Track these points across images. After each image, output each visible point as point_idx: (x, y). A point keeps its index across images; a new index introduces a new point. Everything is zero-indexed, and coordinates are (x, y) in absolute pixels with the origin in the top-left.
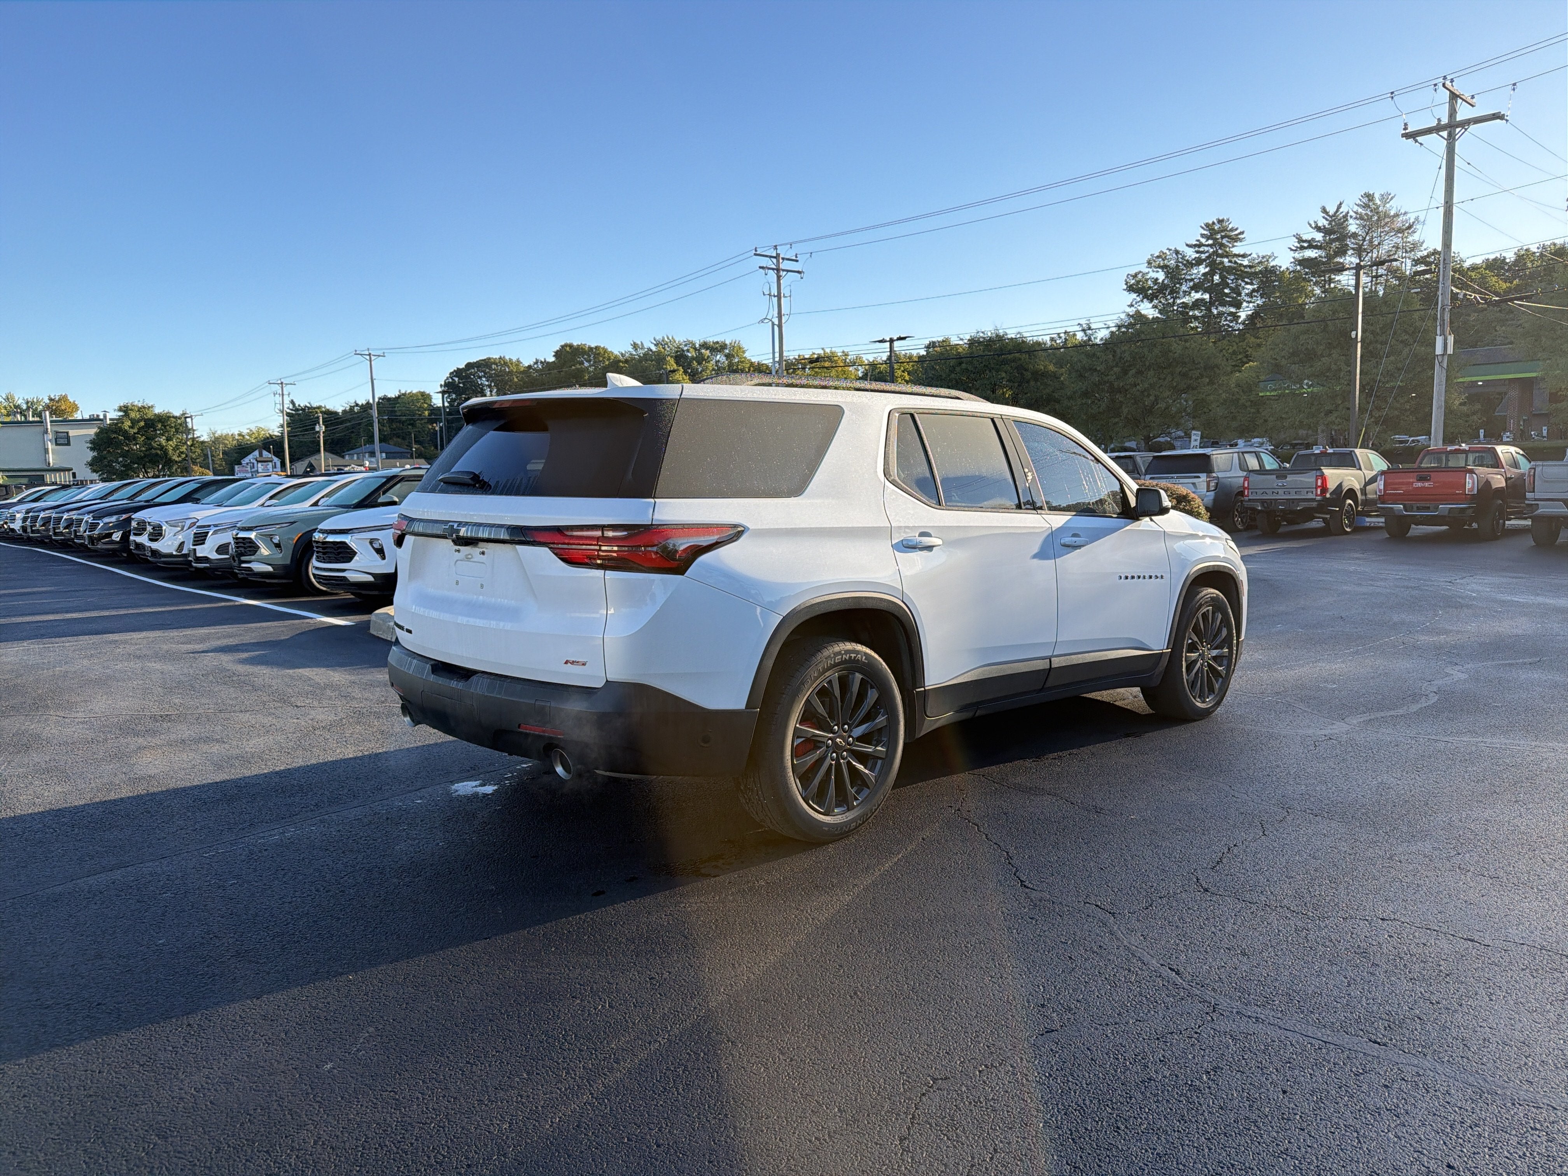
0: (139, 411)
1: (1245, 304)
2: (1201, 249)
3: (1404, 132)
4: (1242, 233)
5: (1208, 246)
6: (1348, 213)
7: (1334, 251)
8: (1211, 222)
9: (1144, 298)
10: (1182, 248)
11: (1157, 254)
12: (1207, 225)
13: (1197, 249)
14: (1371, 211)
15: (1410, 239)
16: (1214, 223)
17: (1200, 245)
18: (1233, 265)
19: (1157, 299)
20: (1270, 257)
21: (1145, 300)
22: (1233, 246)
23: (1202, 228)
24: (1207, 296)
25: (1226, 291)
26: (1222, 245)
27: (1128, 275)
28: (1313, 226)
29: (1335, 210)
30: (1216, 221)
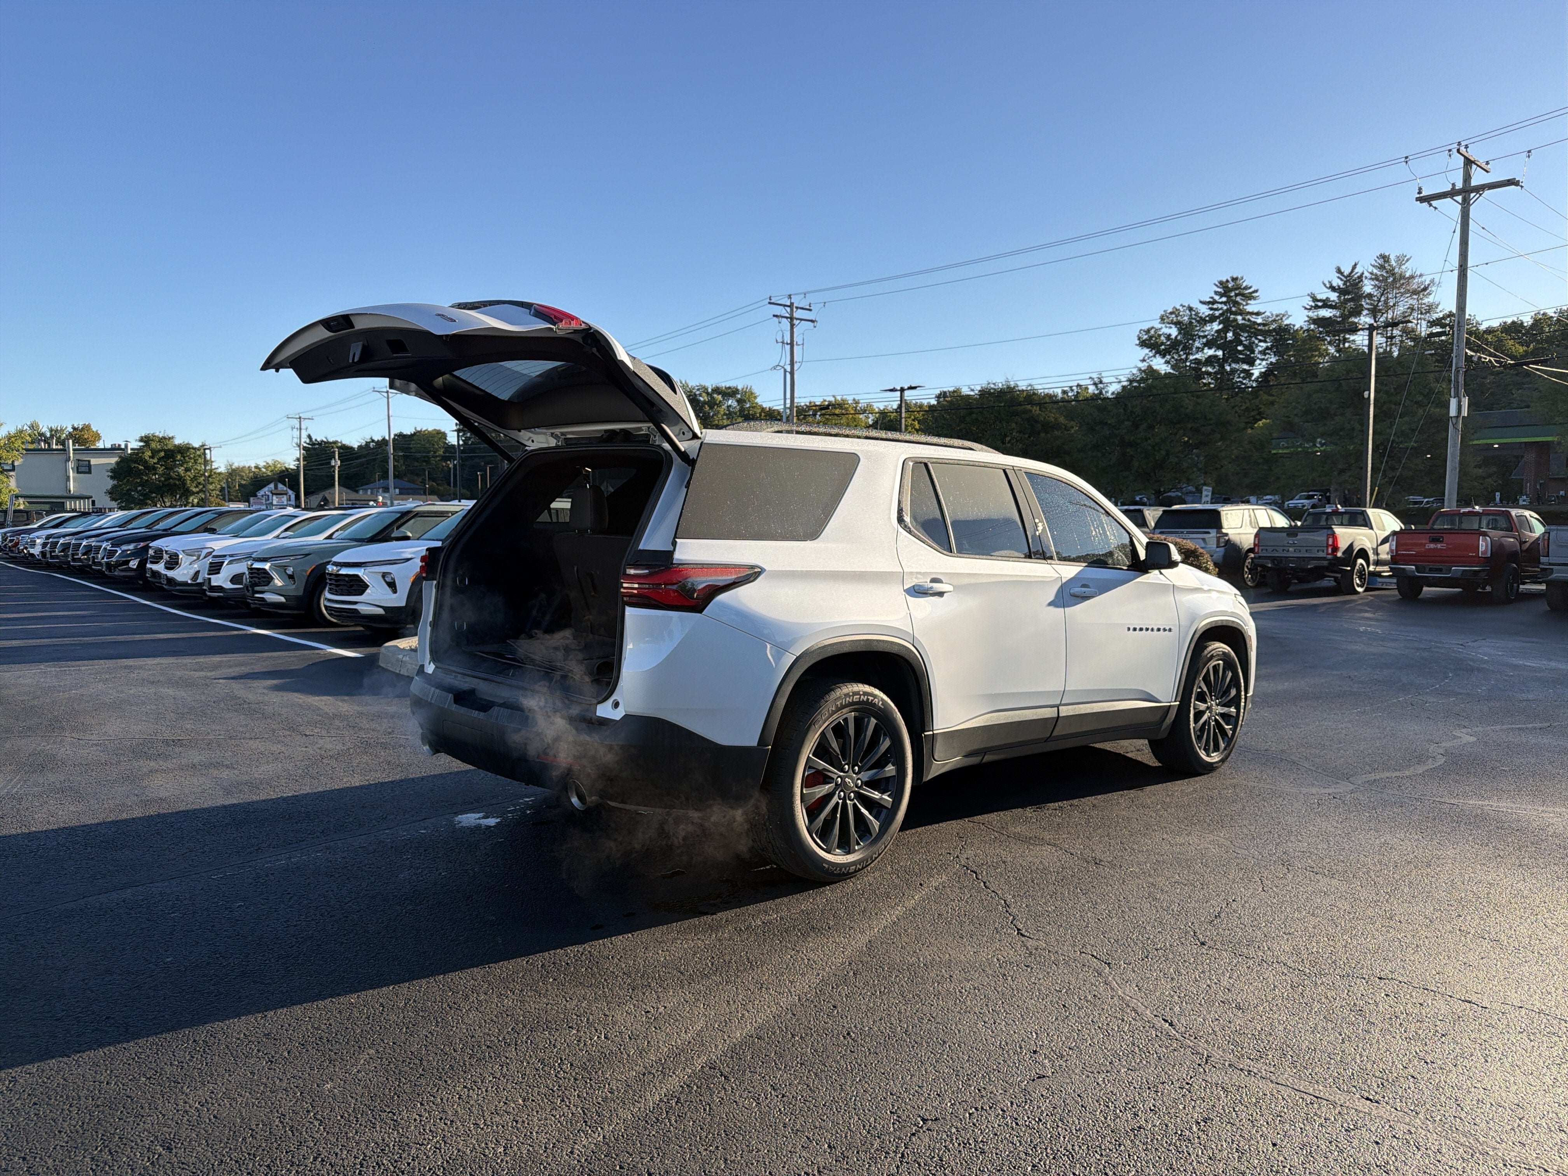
0: (159, 441)
1: (1258, 362)
2: (1215, 306)
3: (1418, 196)
4: (1256, 291)
5: (1221, 303)
6: (1363, 273)
7: (1349, 312)
8: (1224, 280)
9: (1156, 353)
10: (1196, 305)
11: (1170, 310)
12: (1221, 283)
13: (1210, 306)
14: (1387, 272)
15: (1426, 301)
16: (1227, 281)
17: (1214, 302)
18: (1246, 322)
19: (1169, 355)
20: (1284, 315)
21: (1157, 355)
22: (1247, 304)
23: (1216, 285)
24: (1220, 353)
25: (1240, 348)
26: (1236, 303)
27: (1141, 330)
28: (1328, 285)
29: (1350, 270)
30: (1230, 279)
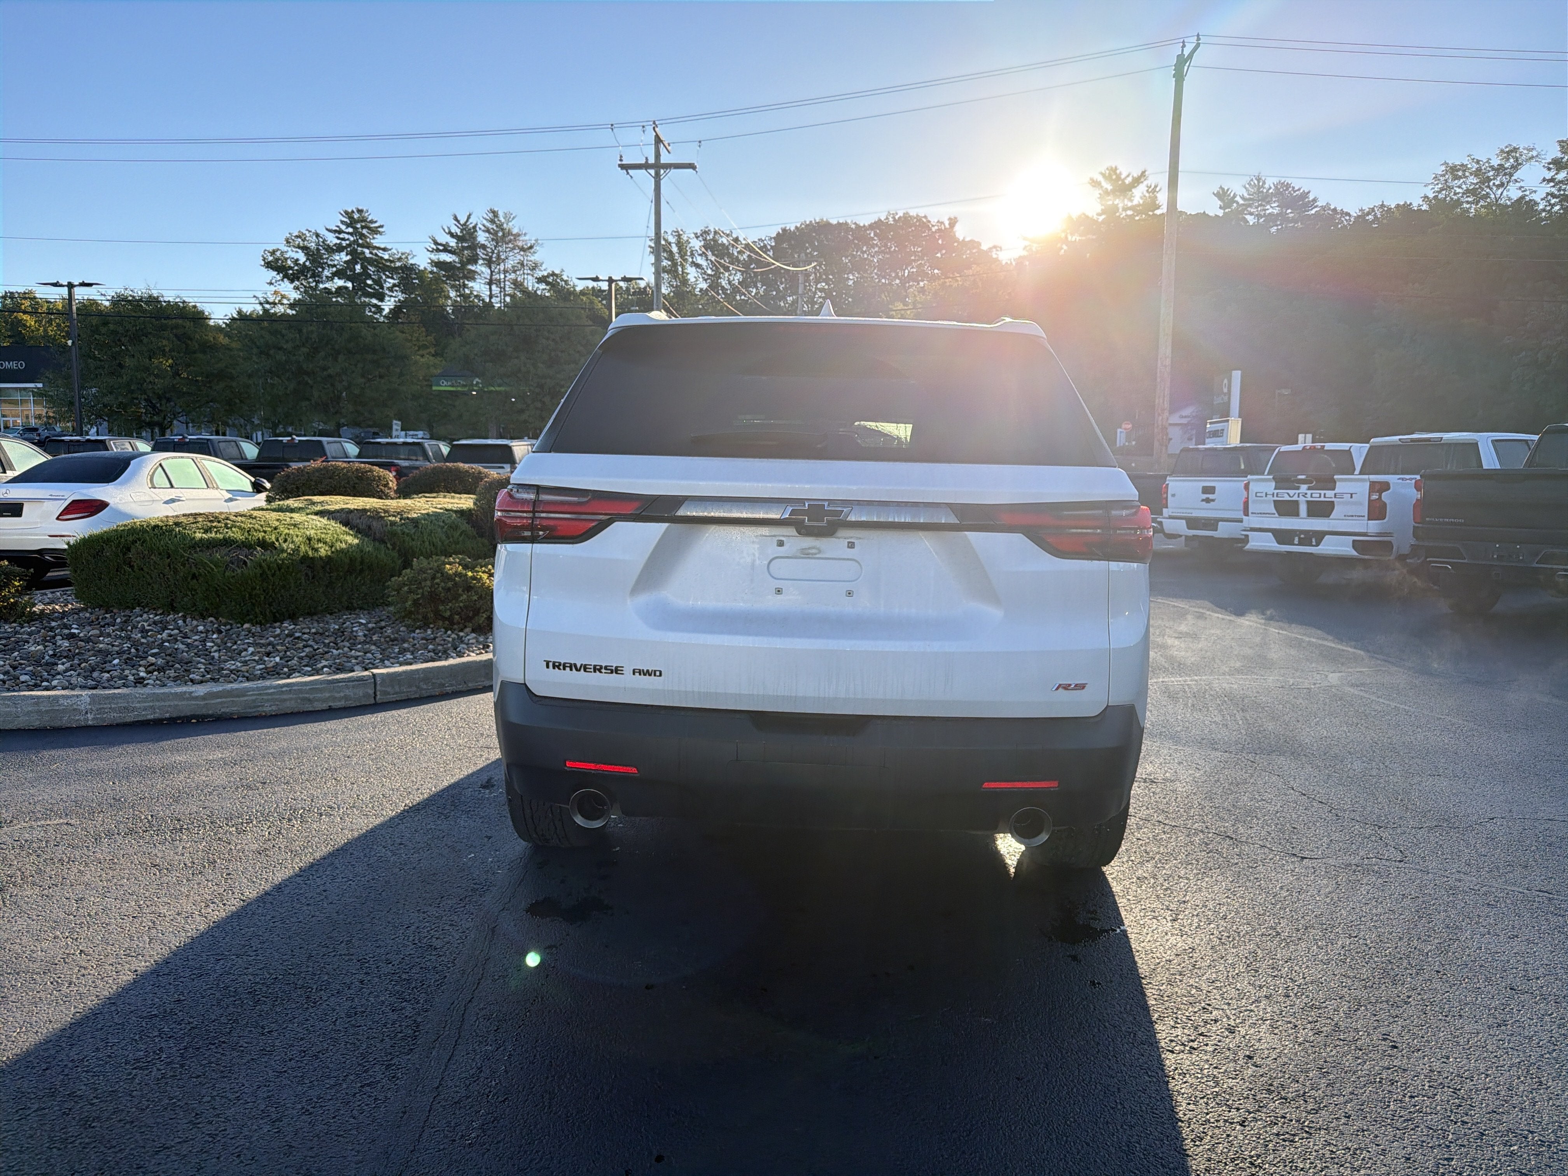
1: (387, 298)
2: (341, 236)
4: (381, 226)
5: (348, 233)
6: (477, 224)
7: (467, 259)
8: (350, 211)
9: (284, 277)
10: (323, 232)
11: (296, 233)
12: (346, 212)
13: (337, 235)
14: (497, 226)
15: (532, 258)
16: (353, 212)
17: (340, 232)
18: (374, 257)
19: (298, 280)
20: (409, 254)
21: (285, 280)
22: (374, 238)
23: (342, 214)
24: (349, 285)
25: (369, 282)
26: (362, 236)
27: (265, 250)
28: (447, 231)
29: (465, 220)
30: (355, 210)
